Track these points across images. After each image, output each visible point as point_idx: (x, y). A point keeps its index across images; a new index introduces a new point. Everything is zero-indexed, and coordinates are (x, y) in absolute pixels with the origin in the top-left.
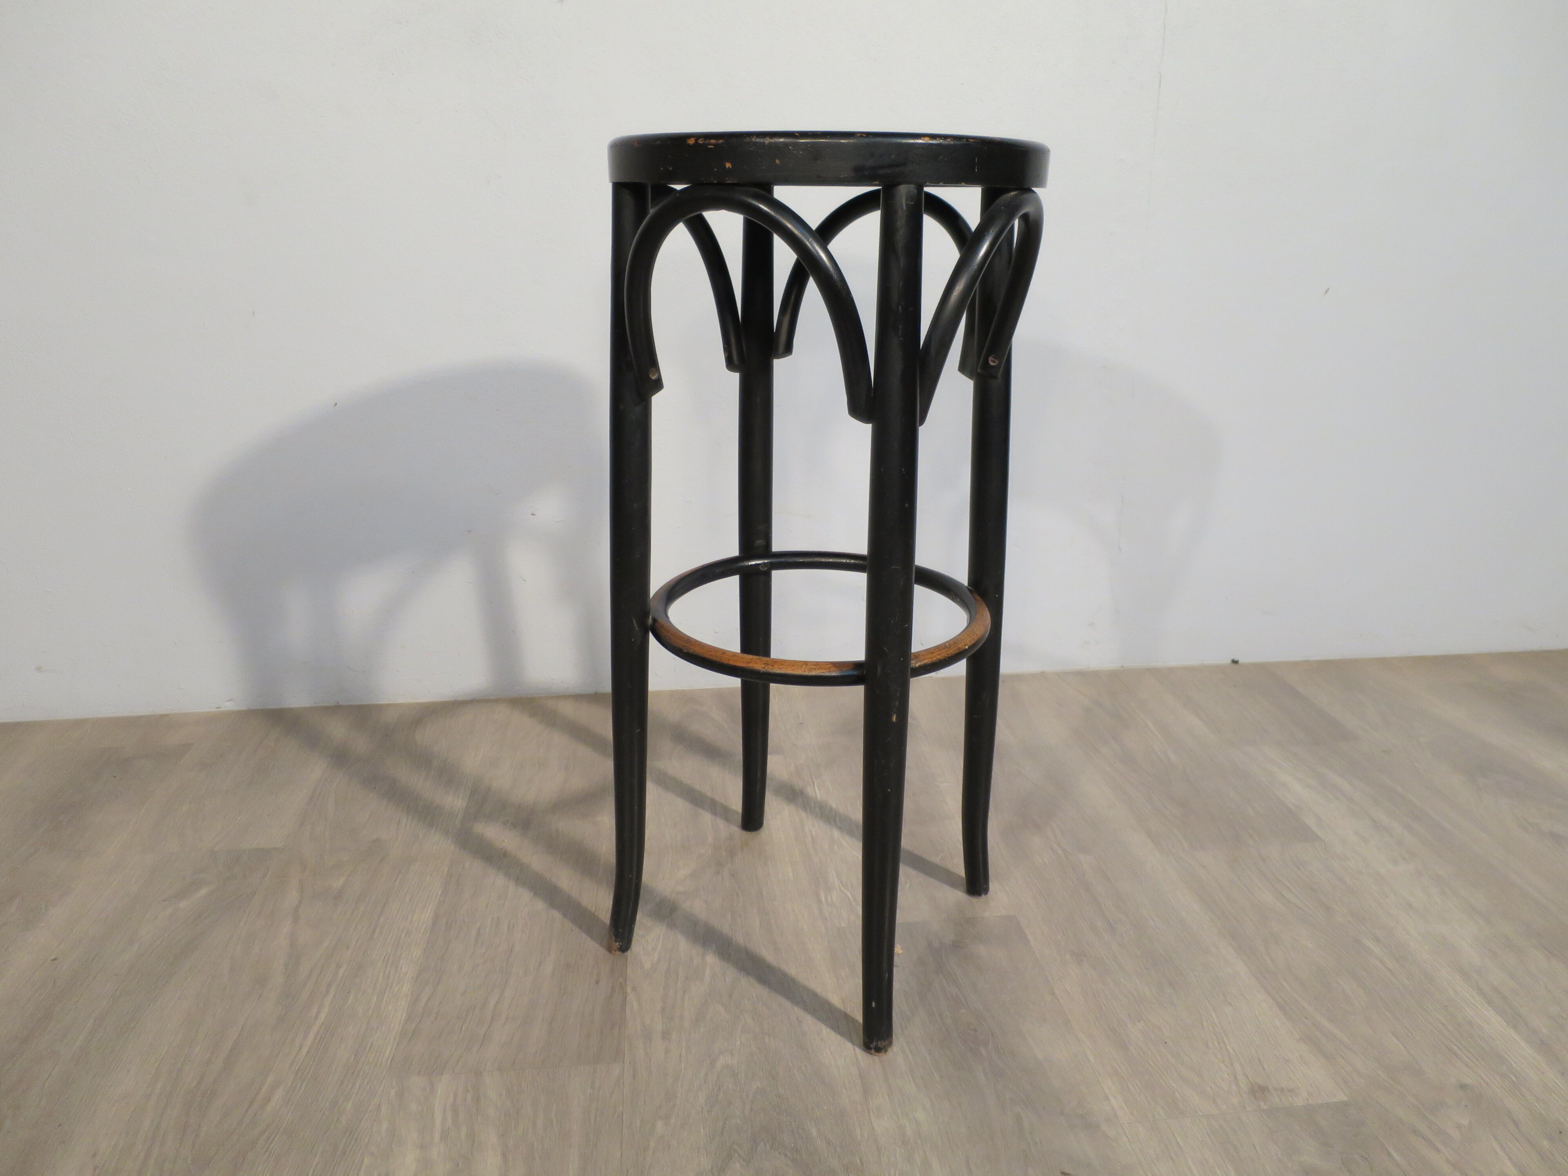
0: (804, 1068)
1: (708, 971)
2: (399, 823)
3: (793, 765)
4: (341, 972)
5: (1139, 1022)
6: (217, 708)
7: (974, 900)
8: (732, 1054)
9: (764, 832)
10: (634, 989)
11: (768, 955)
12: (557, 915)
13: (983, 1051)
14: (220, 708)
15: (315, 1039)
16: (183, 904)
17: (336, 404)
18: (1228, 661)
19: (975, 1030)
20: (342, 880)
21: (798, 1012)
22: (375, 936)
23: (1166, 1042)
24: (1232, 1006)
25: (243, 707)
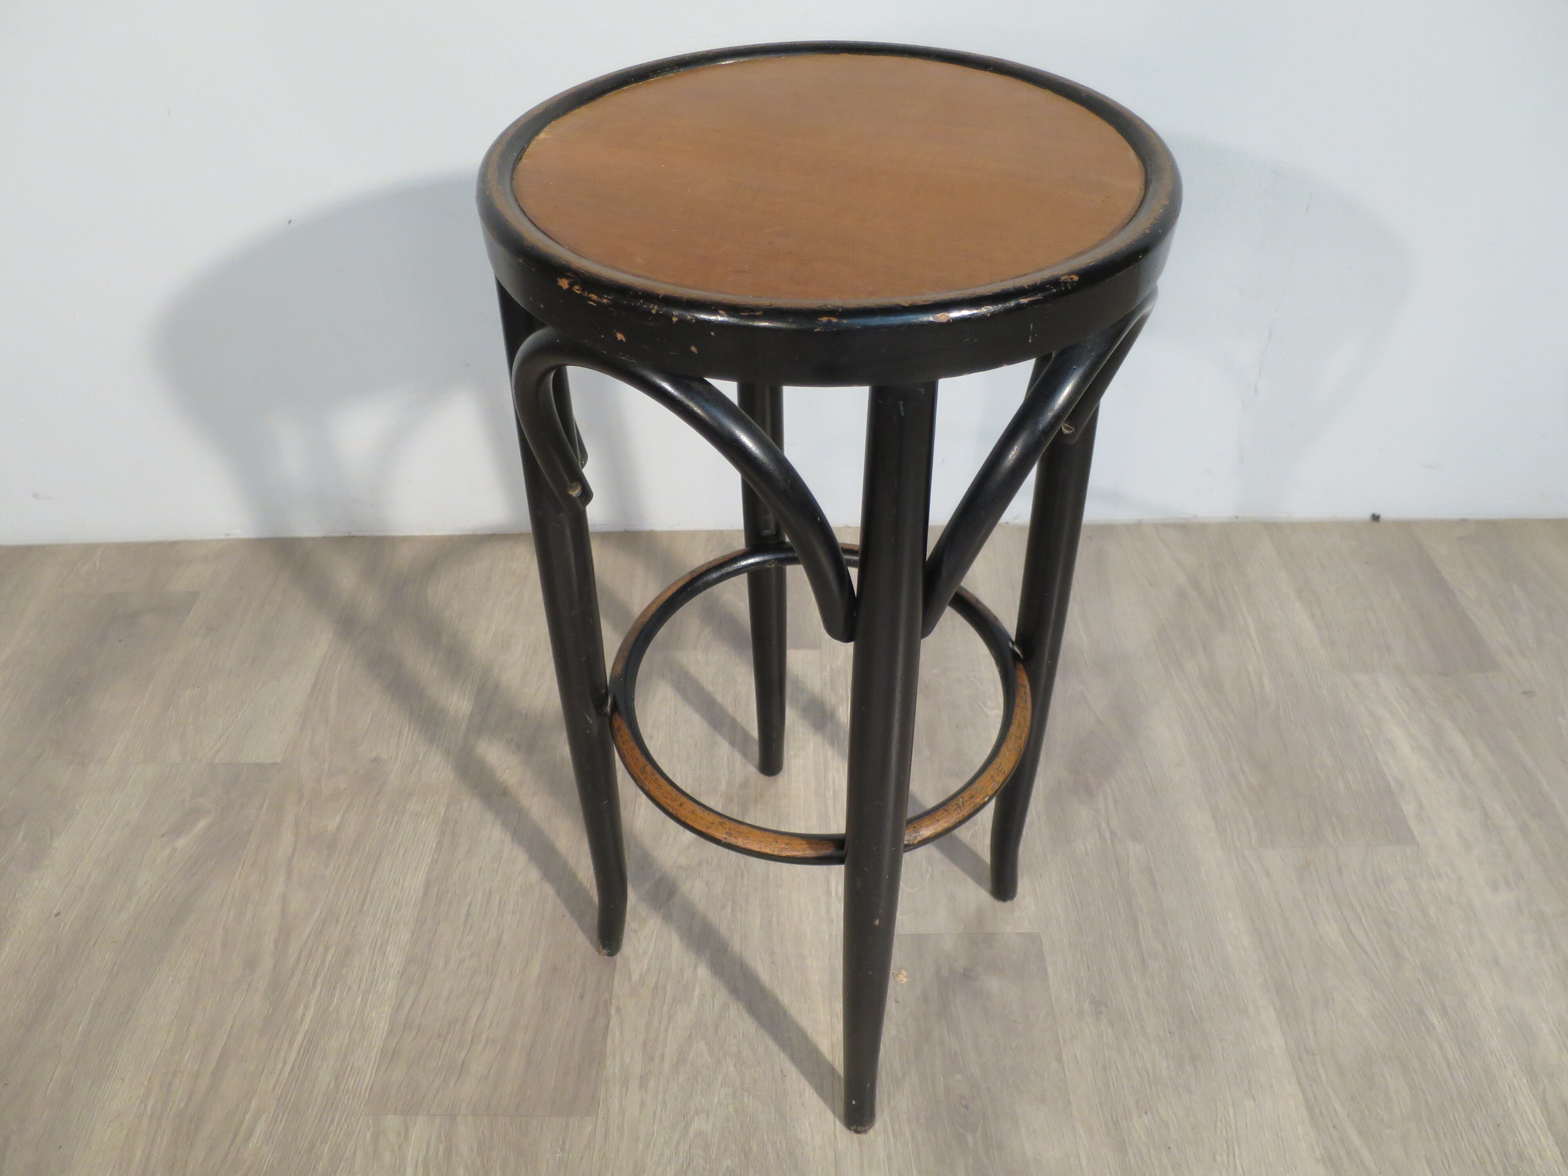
0: (779, 1144)
1: (697, 989)
2: (400, 733)
3: (829, 667)
4: (329, 957)
5: (1146, 1113)
6: (226, 535)
7: (998, 904)
8: (707, 1115)
9: (782, 778)
10: (618, 1010)
11: (764, 973)
12: (549, 890)
13: (969, 1138)
14: (229, 535)
15: (299, 1051)
16: (181, 843)
17: (290, 222)
18: (1367, 516)
19: (967, 1107)
20: (338, 818)
21: (782, 1061)
22: (365, 908)
23: (1169, 1148)
24: (1255, 1100)
25: (252, 535)
